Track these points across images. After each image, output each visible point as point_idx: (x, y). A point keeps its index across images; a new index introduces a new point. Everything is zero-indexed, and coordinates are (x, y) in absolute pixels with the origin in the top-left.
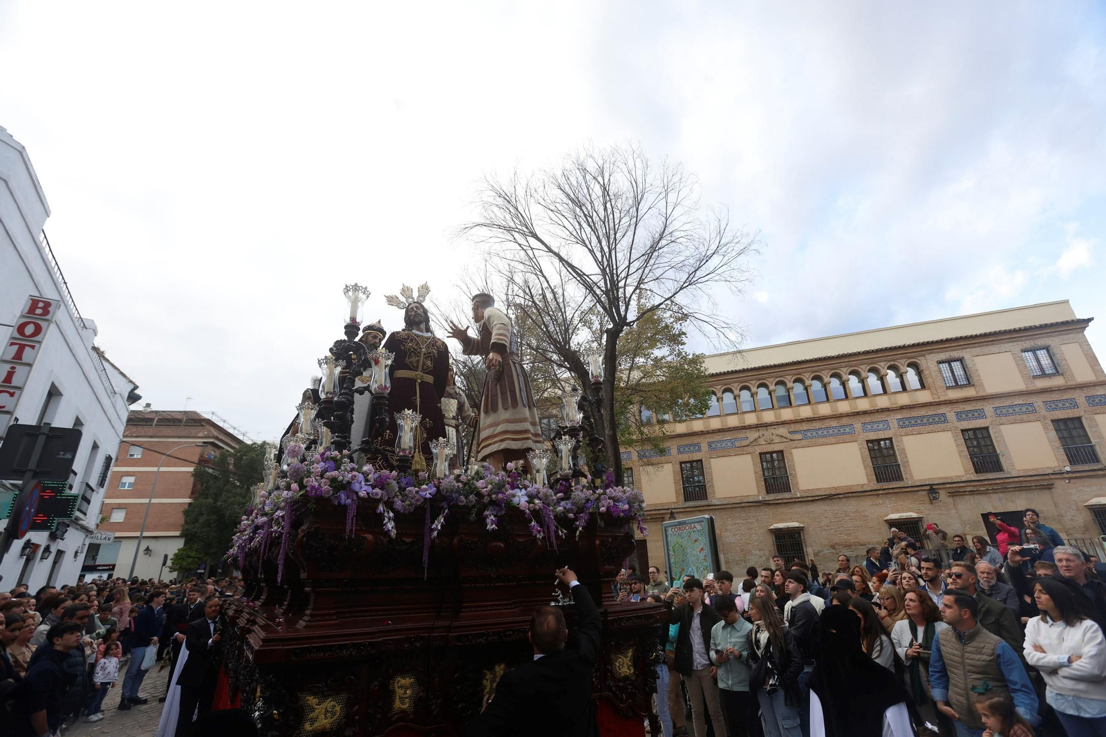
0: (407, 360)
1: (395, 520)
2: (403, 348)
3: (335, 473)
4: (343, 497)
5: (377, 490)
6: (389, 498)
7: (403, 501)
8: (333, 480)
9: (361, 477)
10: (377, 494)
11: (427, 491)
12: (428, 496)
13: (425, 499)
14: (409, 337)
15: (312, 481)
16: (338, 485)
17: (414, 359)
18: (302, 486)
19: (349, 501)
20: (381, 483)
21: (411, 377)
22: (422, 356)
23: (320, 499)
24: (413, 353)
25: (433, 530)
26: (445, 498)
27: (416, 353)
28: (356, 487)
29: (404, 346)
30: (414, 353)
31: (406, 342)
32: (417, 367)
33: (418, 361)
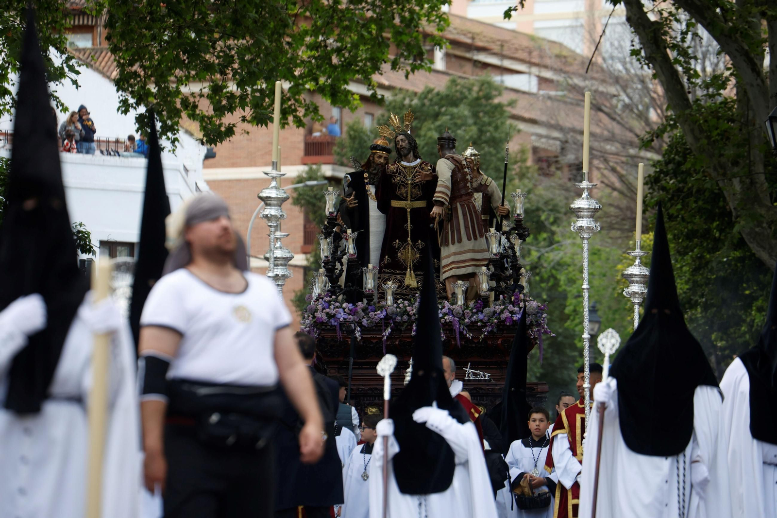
0: (398, 192)
1: (361, 331)
2: (393, 181)
3: (327, 310)
4: (333, 322)
5: (351, 316)
6: (360, 319)
7: (367, 321)
8: (327, 314)
9: (341, 310)
10: (350, 319)
11: (381, 314)
12: (382, 317)
13: (381, 319)
14: (397, 170)
15: (318, 315)
16: (330, 316)
17: (403, 190)
18: (314, 317)
19: (336, 324)
20: (352, 312)
21: (402, 206)
22: (410, 186)
23: (322, 323)
24: (401, 186)
25: (383, 336)
26: (391, 318)
27: (405, 185)
28: (338, 316)
29: (394, 179)
30: (403, 185)
31: (395, 176)
32: (407, 197)
33: (407, 192)
